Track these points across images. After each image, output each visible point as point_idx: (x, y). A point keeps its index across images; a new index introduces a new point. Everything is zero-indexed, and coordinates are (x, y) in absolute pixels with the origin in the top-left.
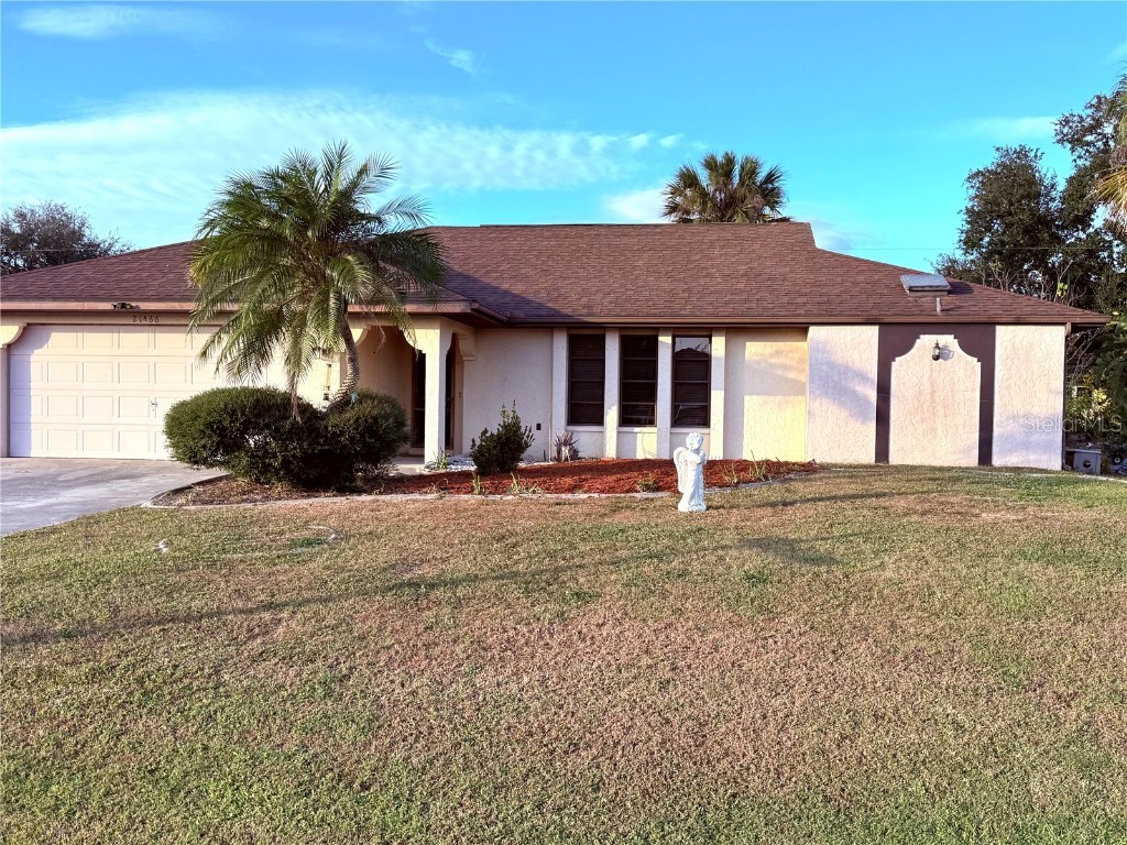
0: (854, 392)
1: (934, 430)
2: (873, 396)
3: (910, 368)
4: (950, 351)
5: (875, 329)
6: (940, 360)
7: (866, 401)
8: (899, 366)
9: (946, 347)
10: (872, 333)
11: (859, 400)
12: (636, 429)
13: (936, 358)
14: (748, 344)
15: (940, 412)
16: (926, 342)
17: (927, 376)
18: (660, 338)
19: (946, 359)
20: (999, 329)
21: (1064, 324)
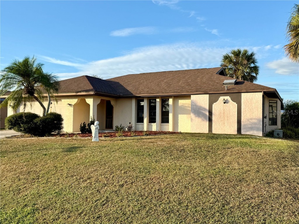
0: (202, 113)
1: (224, 123)
2: (207, 114)
3: (218, 106)
4: (228, 101)
5: (208, 95)
6: (226, 104)
7: (206, 115)
8: (214, 105)
9: (227, 100)
10: (207, 97)
11: (204, 115)
12: (152, 124)
13: (225, 103)
14: (179, 101)
15: (226, 119)
16: (222, 98)
17: (222, 108)
18: (157, 100)
19: (227, 103)
20: (242, 94)
21: (261, 92)
